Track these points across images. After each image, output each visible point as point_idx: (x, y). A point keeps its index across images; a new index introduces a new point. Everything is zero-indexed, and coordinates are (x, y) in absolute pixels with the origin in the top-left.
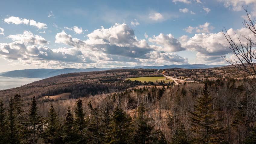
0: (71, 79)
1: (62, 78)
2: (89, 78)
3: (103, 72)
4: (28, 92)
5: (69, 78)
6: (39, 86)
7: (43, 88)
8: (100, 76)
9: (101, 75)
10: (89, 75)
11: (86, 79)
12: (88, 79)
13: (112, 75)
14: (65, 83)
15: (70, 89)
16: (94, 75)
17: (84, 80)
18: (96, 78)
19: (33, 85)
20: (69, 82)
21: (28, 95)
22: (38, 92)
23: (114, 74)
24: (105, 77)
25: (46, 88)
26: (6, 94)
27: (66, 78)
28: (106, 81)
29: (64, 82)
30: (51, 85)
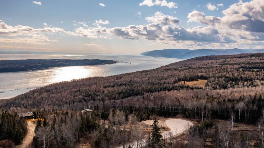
0: (208, 63)
1: (198, 61)
2: (229, 63)
3: (246, 56)
4: (166, 75)
5: (206, 62)
6: (176, 69)
7: (180, 72)
8: (242, 61)
9: (244, 60)
10: (228, 60)
11: (225, 64)
12: (227, 64)
13: (258, 61)
14: (202, 68)
15: (206, 76)
16: (235, 59)
17: (222, 65)
18: (237, 64)
19: (170, 67)
20: (206, 66)
21: (166, 79)
22: (175, 76)
23: (260, 60)
24: (248, 63)
25: (182, 73)
26: (147, 76)
27: (202, 61)
28: (249, 69)
29: (200, 67)
30: (187, 69)
